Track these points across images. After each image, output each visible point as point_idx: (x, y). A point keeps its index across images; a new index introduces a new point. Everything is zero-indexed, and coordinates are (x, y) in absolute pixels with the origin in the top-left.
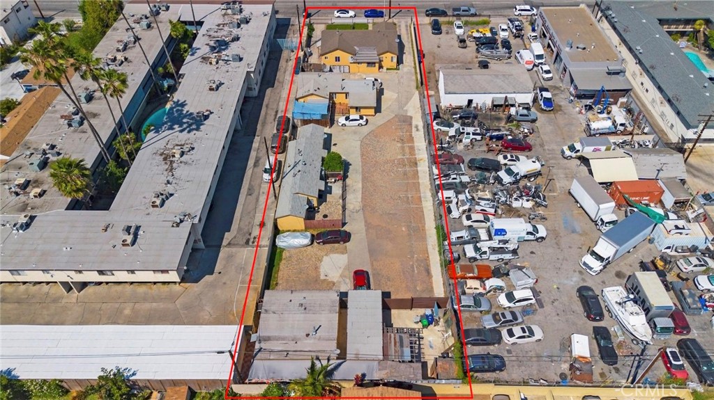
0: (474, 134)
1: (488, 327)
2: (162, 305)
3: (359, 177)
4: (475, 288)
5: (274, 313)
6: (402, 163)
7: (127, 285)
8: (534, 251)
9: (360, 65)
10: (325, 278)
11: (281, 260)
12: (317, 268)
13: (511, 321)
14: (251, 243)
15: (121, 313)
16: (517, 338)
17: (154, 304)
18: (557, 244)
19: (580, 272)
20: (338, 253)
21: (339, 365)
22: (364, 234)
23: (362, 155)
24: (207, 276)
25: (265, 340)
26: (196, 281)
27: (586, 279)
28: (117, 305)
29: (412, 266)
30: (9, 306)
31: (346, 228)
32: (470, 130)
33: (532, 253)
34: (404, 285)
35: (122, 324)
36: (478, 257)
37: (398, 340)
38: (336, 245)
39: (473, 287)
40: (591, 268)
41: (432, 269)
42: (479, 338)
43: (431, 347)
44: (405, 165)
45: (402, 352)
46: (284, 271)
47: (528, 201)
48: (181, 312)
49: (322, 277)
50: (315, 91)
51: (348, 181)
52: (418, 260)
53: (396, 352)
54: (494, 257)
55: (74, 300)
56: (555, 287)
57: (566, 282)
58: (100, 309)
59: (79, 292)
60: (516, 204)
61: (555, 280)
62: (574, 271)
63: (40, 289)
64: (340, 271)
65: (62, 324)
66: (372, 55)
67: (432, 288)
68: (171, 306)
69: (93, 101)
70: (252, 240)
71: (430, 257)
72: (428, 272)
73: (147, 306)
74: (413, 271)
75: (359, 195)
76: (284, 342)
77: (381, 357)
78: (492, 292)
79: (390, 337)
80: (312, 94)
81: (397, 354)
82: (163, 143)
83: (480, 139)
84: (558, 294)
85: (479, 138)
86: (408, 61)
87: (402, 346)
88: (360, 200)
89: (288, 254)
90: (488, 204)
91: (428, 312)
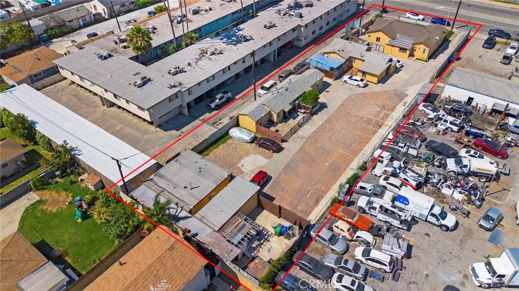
0: (451, 123)
1: (326, 264)
2: (136, 134)
3: (326, 117)
4: (341, 230)
5: (180, 164)
6: (369, 122)
7: (131, 115)
8: (431, 234)
9: (393, 48)
10: (240, 167)
11: (224, 142)
12: (241, 158)
13: (349, 270)
14: (215, 125)
15: (115, 127)
16: (342, 286)
17: (134, 131)
18: (462, 241)
19: (466, 276)
20: (264, 156)
21: (188, 217)
22: (293, 154)
23: (342, 105)
24: (174, 131)
25: (159, 176)
26: (166, 130)
27: (466, 285)
28: (117, 122)
29: (308, 192)
30: (75, 99)
31: (284, 145)
32: (450, 118)
33: (427, 235)
34: (290, 200)
35: (110, 133)
36: (367, 209)
37: (240, 225)
38: (267, 151)
39: (340, 227)
40: (477, 277)
41: (322, 201)
42: (308, 265)
43: (269, 251)
44: (369, 124)
45: (236, 235)
46: (220, 150)
47: (460, 193)
48: (142, 142)
49: (239, 165)
50: (339, 51)
51: (315, 117)
52: (317, 189)
53: (231, 232)
54: (381, 217)
55: (102, 111)
56: (425, 272)
57: (441, 275)
58: (108, 121)
59: (108, 108)
60: (446, 191)
61: (431, 267)
62: (460, 272)
63: (94, 98)
64: (254, 168)
65: (86, 118)
66: (407, 43)
67: (310, 213)
68: (140, 136)
69: (197, 15)
70: (218, 123)
71: (329, 192)
72: (317, 201)
73: (129, 130)
74: (307, 194)
75: (314, 129)
76: (168, 183)
77: (217, 229)
78: (357, 243)
79: (237, 221)
80: (335, 53)
81: (230, 234)
82: (209, 45)
83: (456, 130)
84: (423, 279)
85: (455, 128)
86: (441, 59)
87: (239, 231)
88: (312, 132)
89: (231, 142)
90: (414, 177)
91: (287, 224)
